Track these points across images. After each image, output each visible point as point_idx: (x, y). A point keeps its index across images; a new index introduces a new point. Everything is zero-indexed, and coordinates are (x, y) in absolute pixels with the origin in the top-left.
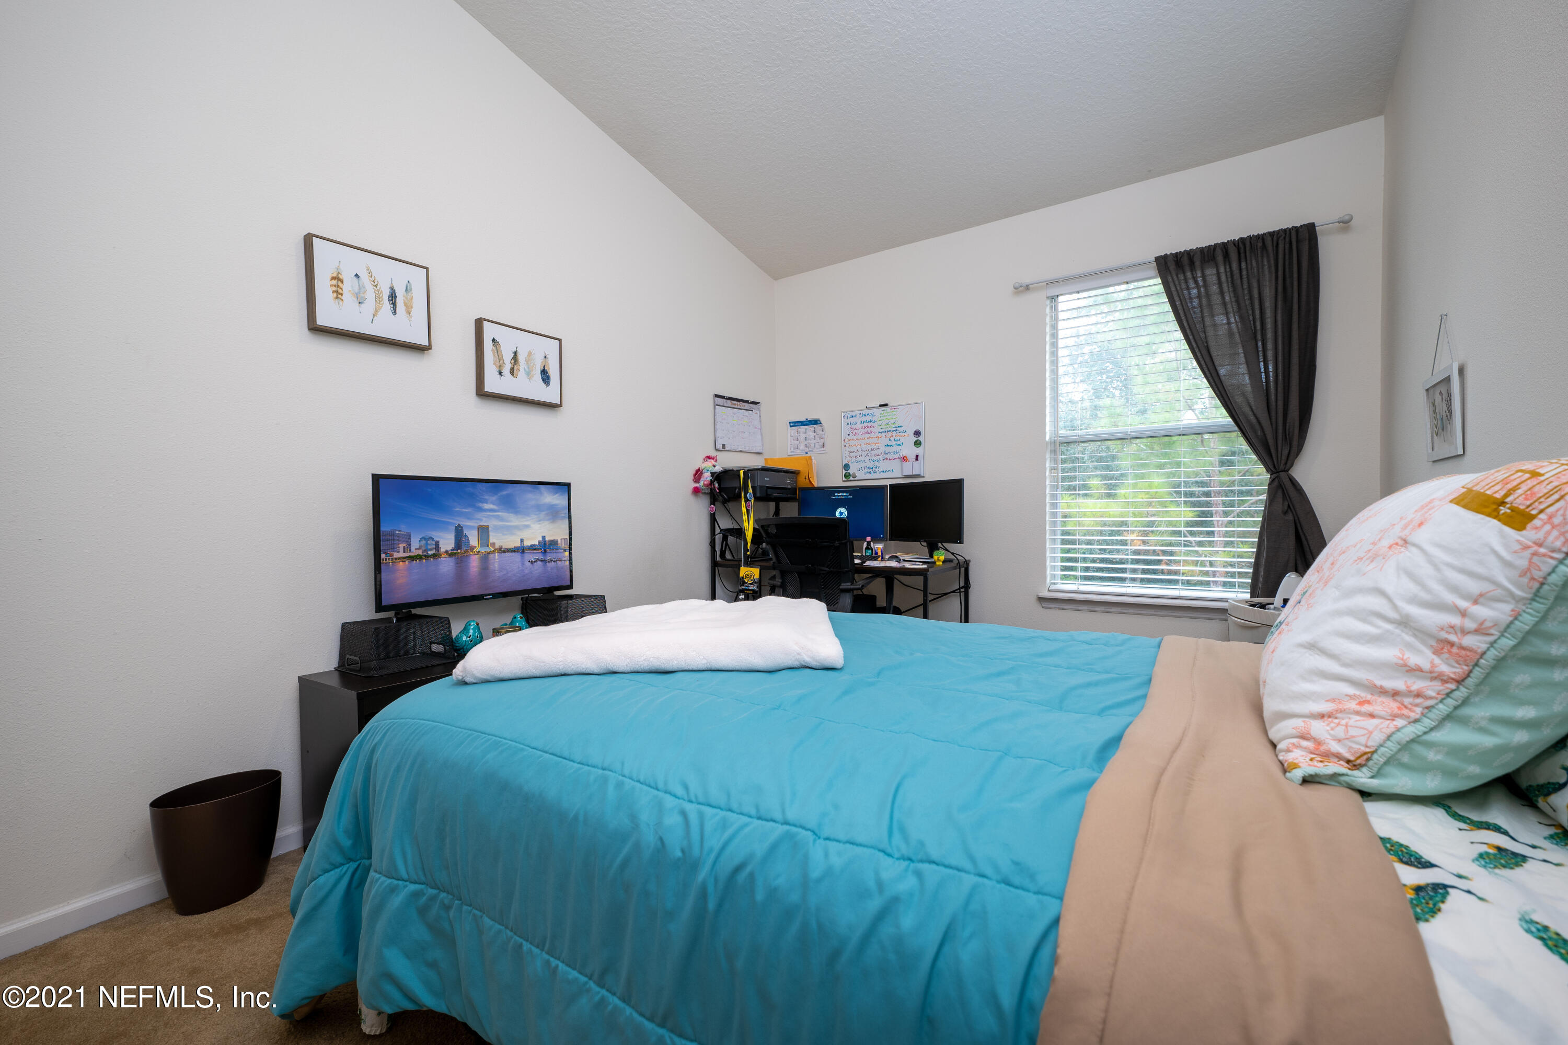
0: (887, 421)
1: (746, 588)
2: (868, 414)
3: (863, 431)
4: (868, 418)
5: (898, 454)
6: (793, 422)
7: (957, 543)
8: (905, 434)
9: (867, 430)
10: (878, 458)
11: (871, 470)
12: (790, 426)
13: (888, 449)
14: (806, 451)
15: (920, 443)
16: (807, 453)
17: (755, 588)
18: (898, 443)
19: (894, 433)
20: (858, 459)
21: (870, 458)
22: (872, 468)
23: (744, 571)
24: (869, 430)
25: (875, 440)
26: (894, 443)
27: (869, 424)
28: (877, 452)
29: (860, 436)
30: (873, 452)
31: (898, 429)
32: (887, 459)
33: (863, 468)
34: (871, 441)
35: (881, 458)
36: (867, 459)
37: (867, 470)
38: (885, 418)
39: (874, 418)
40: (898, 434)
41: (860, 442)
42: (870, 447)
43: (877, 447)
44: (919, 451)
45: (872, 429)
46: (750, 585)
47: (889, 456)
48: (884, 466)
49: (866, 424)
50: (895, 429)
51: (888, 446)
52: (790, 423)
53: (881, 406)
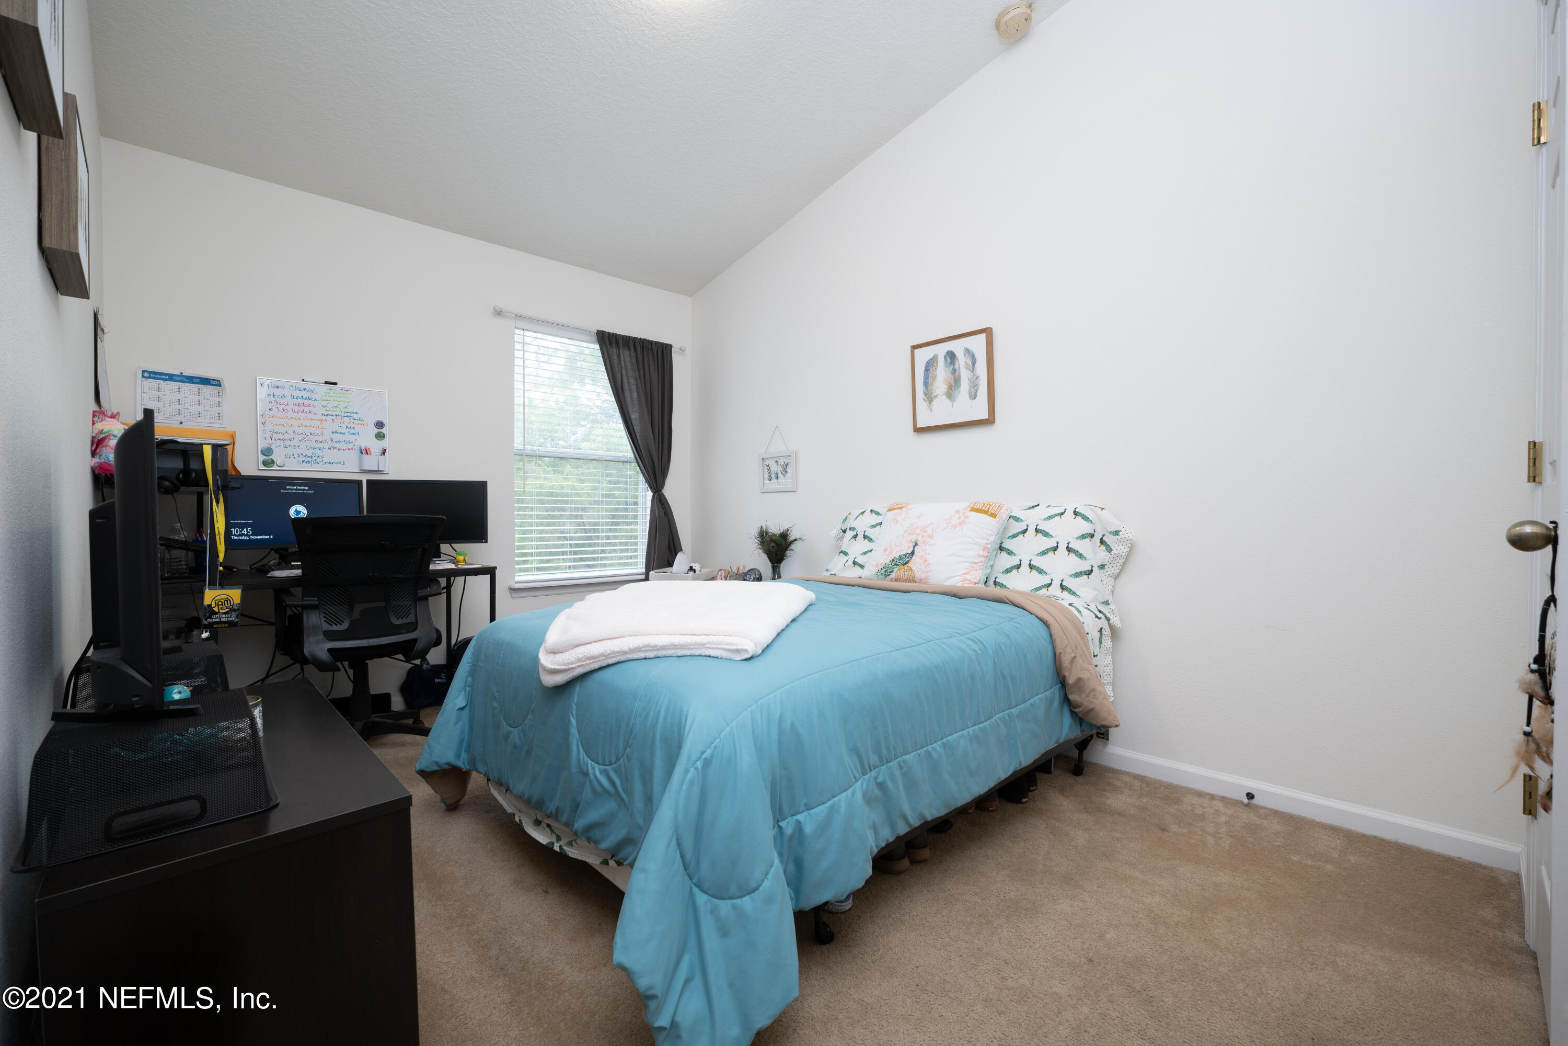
0: (336, 404)
1: (217, 620)
2: (305, 389)
3: (297, 408)
4: (306, 394)
5: (353, 444)
6: (150, 372)
7: (482, 542)
8: (362, 422)
9: (301, 408)
10: (320, 445)
11: (310, 459)
12: (143, 377)
13: (336, 437)
14: (182, 420)
15: (384, 436)
16: (181, 423)
17: (232, 619)
18: (352, 431)
19: (347, 419)
20: (287, 443)
21: (307, 443)
22: (311, 457)
23: (210, 596)
24: (306, 409)
25: (317, 423)
26: (344, 430)
27: (306, 402)
28: (320, 438)
29: (291, 414)
30: (313, 438)
31: (352, 415)
32: (335, 448)
33: (296, 456)
34: (308, 423)
35: (327, 446)
36: (303, 445)
37: (302, 459)
38: (332, 399)
39: (314, 396)
40: (352, 421)
41: (292, 421)
42: (308, 431)
43: (319, 431)
44: (383, 444)
45: (312, 409)
46: (223, 616)
47: (337, 445)
48: (329, 456)
49: (301, 401)
50: (349, 414)
51: (336, 432)
52: (143, 372)
53: (326, 383)
